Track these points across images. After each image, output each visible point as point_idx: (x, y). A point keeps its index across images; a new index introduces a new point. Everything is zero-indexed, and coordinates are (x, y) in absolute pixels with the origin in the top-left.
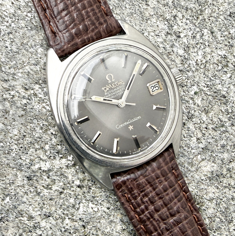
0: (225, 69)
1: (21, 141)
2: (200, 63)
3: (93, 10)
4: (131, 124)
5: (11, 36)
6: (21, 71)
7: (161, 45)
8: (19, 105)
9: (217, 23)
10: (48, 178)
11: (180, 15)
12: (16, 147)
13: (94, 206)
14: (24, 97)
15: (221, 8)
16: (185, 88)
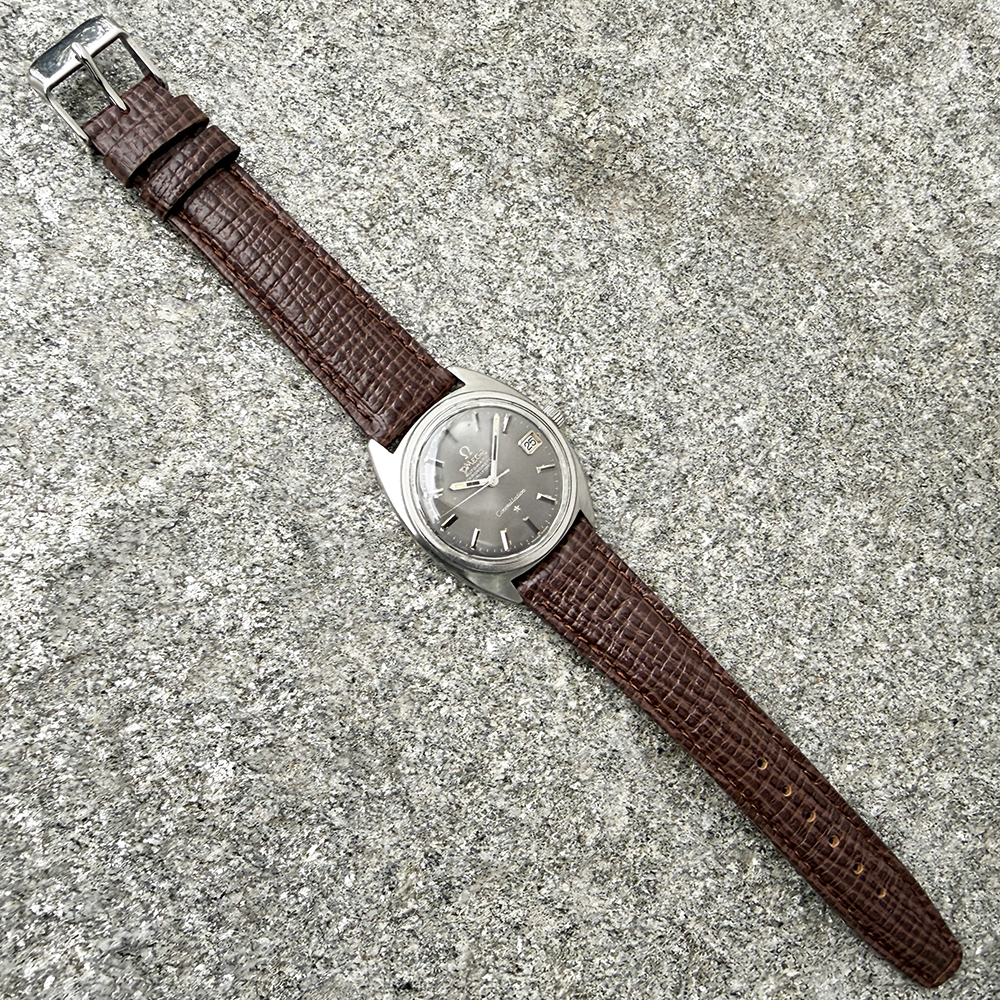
0: (622, 379)
1: (373, 581)
2: (582, 383)
3: (409, 367)
4: (515, 504)
5: (308, 441)
6: (338, 484)
7: (519, 378)
8: (353, 532)
9: (587, 318)
10: (428, 618)
11: (530, 326)
12: (369, 591)
13: (504, 635)
14: (356, 520)
15: (585, 294)
16: (574, 426)
